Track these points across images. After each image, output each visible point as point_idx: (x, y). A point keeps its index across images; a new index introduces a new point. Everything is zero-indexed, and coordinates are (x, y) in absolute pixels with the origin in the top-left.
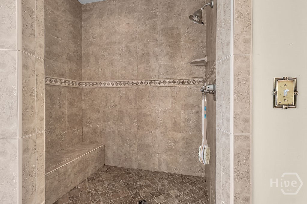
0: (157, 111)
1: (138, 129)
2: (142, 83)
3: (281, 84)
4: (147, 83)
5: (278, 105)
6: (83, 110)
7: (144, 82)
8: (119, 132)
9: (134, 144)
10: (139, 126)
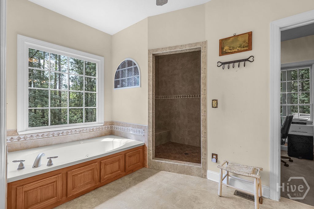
0: (198, 112)
1: (188, 122)
2: (190, 96)
3: (213, 101)
4: (193, 96)
5: (213, 107)
6: (159, 111)
7: (191, 96)
8: (177, 123)
9: (186, 130)
10: (188, 121)
